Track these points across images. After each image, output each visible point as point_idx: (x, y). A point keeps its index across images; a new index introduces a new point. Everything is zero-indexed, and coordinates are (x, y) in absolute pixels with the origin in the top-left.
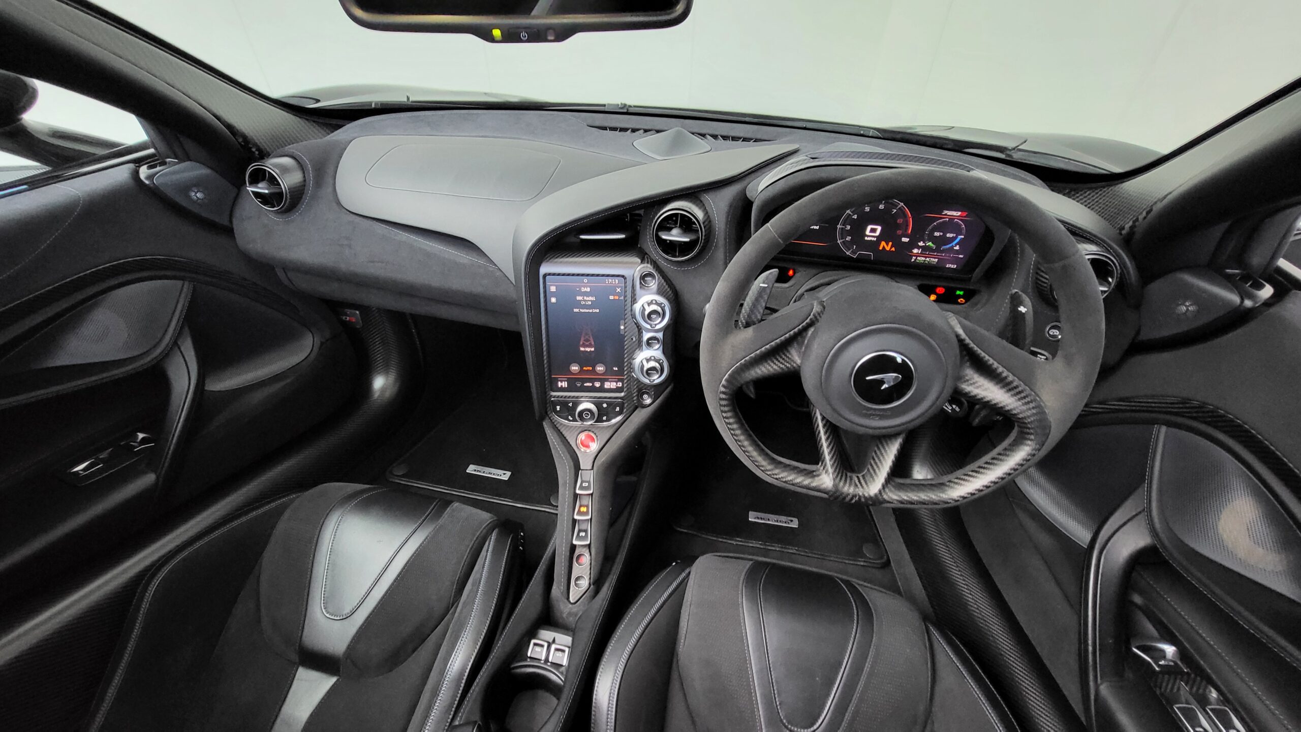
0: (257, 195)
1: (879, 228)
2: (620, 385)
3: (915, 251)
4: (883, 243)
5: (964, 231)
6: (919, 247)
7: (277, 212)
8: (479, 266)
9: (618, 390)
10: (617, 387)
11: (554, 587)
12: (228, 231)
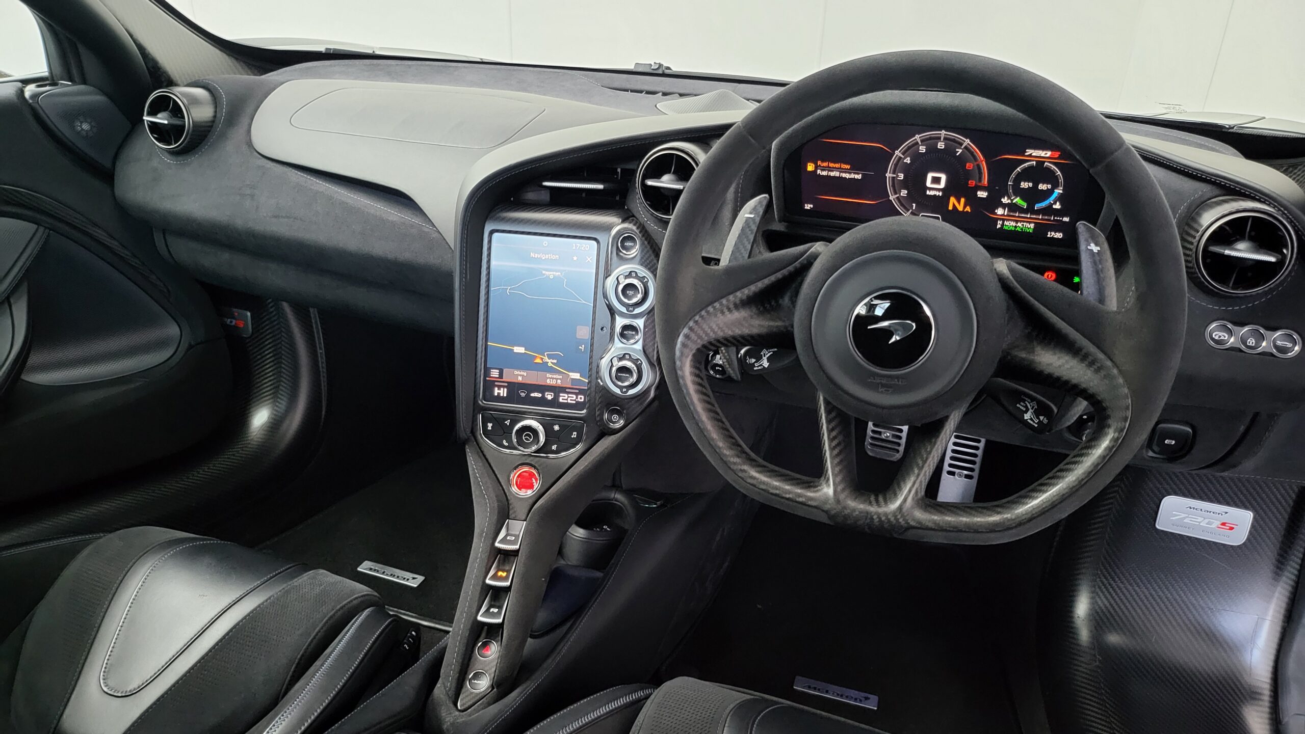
0: (154, 127)
1: (943, 177)
2: (581, 398)
3: (1000, 211)
4: (953, 200)
5: (1061, 180)
6: (1004, 206)
7: (174, 153)
8: (412, 226)
9: (577, 406)
10: (578, 403)
11: (438, 685)
12: (108, 176)
